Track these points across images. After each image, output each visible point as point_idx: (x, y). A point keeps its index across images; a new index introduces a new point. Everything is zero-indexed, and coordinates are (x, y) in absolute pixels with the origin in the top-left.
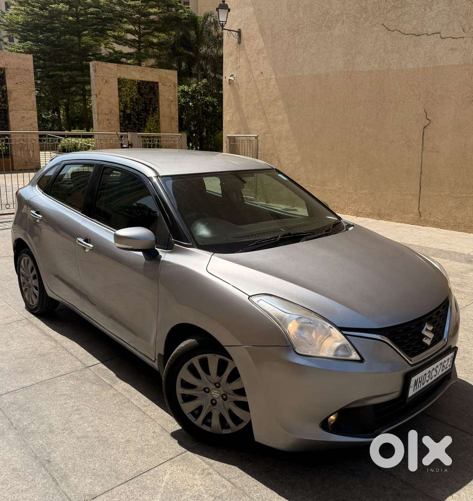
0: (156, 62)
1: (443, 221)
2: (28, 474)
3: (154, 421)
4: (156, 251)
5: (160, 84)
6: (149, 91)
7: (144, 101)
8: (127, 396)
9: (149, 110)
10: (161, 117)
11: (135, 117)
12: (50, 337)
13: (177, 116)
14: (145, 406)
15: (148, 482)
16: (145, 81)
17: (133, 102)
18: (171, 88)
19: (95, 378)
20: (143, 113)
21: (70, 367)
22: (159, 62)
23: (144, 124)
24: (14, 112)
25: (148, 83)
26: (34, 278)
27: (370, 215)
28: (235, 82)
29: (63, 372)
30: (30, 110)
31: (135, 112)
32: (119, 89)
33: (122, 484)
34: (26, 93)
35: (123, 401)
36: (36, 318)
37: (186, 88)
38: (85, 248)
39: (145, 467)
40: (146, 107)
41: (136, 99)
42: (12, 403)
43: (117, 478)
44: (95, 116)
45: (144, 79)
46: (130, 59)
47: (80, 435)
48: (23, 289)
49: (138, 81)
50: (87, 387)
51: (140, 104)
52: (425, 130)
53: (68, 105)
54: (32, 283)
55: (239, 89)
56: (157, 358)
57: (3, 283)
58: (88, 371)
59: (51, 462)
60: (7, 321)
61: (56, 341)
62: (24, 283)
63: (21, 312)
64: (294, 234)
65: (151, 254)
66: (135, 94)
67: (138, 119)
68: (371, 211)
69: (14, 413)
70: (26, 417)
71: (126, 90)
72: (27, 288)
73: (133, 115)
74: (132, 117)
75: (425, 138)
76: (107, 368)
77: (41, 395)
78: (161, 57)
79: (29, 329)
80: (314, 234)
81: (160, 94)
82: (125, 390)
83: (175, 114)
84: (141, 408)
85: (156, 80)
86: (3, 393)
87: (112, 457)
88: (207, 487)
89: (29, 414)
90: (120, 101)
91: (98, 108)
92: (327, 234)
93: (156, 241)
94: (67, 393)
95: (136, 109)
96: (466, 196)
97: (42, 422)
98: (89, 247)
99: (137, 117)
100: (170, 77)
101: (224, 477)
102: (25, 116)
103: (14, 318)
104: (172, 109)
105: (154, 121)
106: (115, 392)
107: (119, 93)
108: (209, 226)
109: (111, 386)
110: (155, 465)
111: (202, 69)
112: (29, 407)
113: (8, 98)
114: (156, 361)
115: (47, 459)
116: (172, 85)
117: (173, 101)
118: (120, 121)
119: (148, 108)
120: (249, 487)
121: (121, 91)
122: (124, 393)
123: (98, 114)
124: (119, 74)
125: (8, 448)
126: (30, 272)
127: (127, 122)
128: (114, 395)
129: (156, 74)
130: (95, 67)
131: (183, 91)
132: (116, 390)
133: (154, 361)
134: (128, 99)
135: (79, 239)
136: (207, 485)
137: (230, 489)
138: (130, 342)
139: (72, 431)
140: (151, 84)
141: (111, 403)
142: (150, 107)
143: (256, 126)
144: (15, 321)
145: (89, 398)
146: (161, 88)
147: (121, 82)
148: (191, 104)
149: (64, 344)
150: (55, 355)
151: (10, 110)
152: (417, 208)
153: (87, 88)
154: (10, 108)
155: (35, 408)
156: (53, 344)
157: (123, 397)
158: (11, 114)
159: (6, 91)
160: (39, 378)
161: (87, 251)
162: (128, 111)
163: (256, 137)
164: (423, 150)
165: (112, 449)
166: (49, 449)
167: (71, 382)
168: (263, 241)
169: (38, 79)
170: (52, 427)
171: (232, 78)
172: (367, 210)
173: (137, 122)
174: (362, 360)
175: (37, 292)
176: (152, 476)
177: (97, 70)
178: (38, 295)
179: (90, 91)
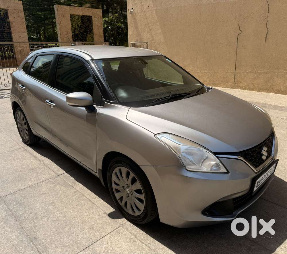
0: (90, 5)
1: (247, 86)
2: (22, 247)
3: (99, 208)
4: (94, 107)
5: (93, 17)
6: (87, 21)
7: (85, 27)
8: (83, 193)
9: (88, 31)
10: (94, 35)
11: (80, 35)
12: (37, 158)
13: (103, 34)
14: (93, 198)
15: (97, 249)
16: (85, 16)
17: (79, 28)
18: (99, 19)
19: (63, 182)
20: (85, 33)
21: (48, 176)
22: (92, 5)
23: (86, 39)
24: (15, 34)
25: (86, 16)
26: (25, 124)
27: (208, 84)
28: (134, 12)
29: (44, 179)
30: (23, 33)
31: (80, 33)
32: (71, 20)
33: (81, 251)
34: (20, 23)
35: (80, 196)
36: (28, 147)
37: (107, 19)
38: (51, 106)
39: (94, 239)
40: (86, 29)
41: (81, 25)
42: (13, 201)
43: (78, 247)
44: (59, 36)
45: (84, 15)
46: (76, 4)
47: (54, 219)
48: (20, 130)
49: (81, 15)
50: (58, 188)
51: (83, 28)
52: (239, 36)
53: (45, 31)
54: (24, 127)
55: (136, 16)
56: (98, 171)
57: (10, 127)
58: (59, 178)
59: (36, 238)
60: (12, 149)
61: (40, 160)
62: (20, 127)
63: (20, 144)
64: (179, 95)
65: (91, 109)
66: (80, 23)
67: (82, 37)
68: (209, 82)
69: (14, 207)
70: (21, 209)
71: (75, 21)
72: (22, 130)
73: (80, 34)
74: (79, 35)
75: (238, 41)
76: (69, 176)
77: (31, 194)
78: (93, 3)
79: (24, 154)
80: (190, 94)
81: (93, 22)
82: (81, 189)
83: (102, 33)
84: (91, 199)
85: (91, 15)
86: (8, 194)
87: (74, 233)
88: (134, 251)
89: (23, 207)
90: (72, 27)
91: (60, 31)
92: (197, 94)
93: (93, 100)
94: (46, 192)
95: (80, 31)
96: (260, 72)
97: (31, 212)
98: (53, 105)
99: (81, 35)
100: (98, 13)
101: (143, 243)
102: (21, 36)
103: (15, 147)
104: (100, 30)
105: (91, 37)
106: (75, 191)
107: (71, 22)
108: (126, 91)
109: (73, 187)
110: (101, 237)
111: (115, 9)
112: (23, 202)
113: (11, 26)
114: (98, 173)
115: (34, 236)
116: (99, 17)
117: (100, 26)
118: (73, 38)
119: (87, 30)
120: (159, 249)
121: (72, 21)
122: (80, 191)
123: (60, 34)
124: (70, 12)
125: (10, 230)
126: (22, 121)
127: (76, 38)
128: (74, 192)
129: (90, 12)
130: (57, 8)
131: (105, 21)
132: (75, 189)
133: (96, 173)
134: (76, 25)
135: (47, 101)
136: (133, 249)
137: (148, 251)
138: (81, 161)
139: (49, 217)
140: (88, 17)
141: (73, 198)
142: (88, 30)
143: (146, 37)
144: (16, 149)
145: (60, 195)
146: (94, 19)
147: (71, 16)
148: (110, 28)
149: (45, 162)
150: (39, 169)
151: (12, 33)
152: (234, 79)
153: (54, 21)
154: (12, 32)
155: (27, 203)
156: (38, 162)
157: (80, 194)
158: (13, 35)
159: (9, 22)
160: (30, 184)
161: (52, 107)
162: (77, 32)
163: (147, 43)
164: (237, 47)
165: (74, 228)
166: (35, 230)
167: (49, 185)
168: (160, 99)
169: (27, 16)
170: (37, 215)
171: (132, 10)
172: (207, 82)
173: (82, 38)
174: (228, 172)
175: (27, 132)
176: (99, 244)
177: (58, 10)
178: (28, 134)
179: (56, 22)
